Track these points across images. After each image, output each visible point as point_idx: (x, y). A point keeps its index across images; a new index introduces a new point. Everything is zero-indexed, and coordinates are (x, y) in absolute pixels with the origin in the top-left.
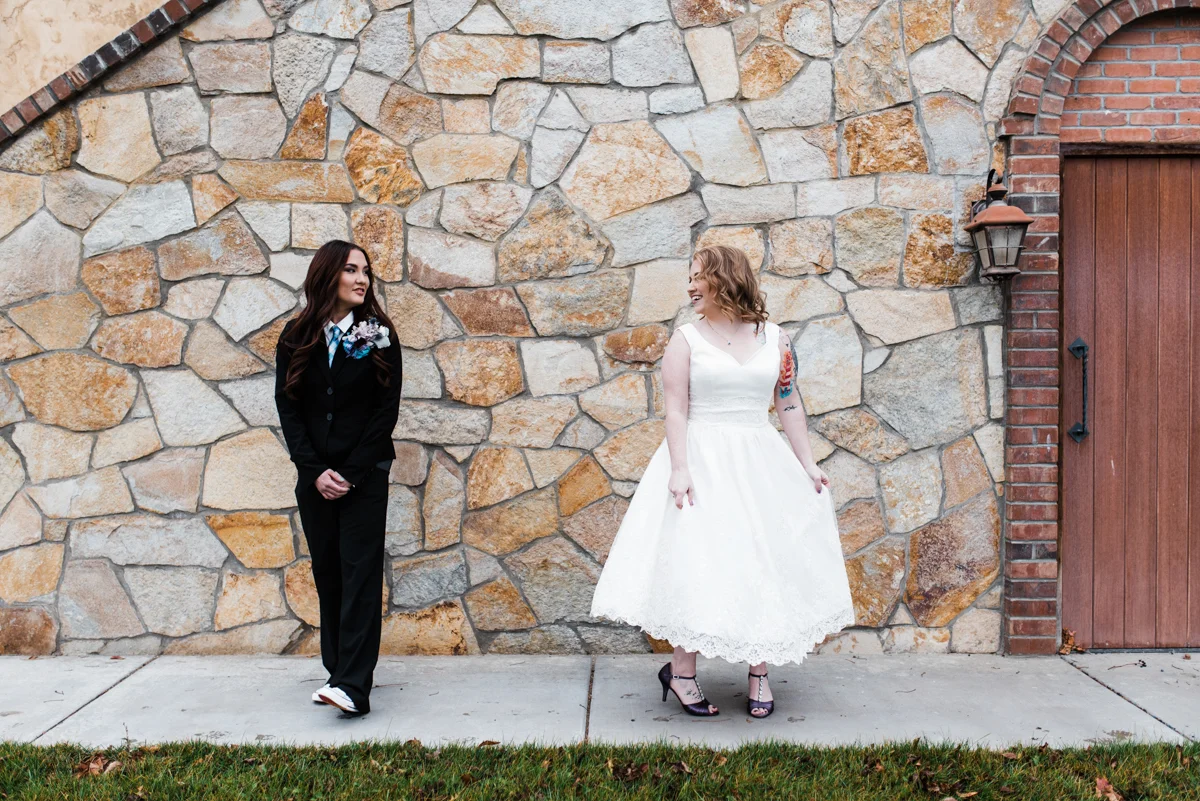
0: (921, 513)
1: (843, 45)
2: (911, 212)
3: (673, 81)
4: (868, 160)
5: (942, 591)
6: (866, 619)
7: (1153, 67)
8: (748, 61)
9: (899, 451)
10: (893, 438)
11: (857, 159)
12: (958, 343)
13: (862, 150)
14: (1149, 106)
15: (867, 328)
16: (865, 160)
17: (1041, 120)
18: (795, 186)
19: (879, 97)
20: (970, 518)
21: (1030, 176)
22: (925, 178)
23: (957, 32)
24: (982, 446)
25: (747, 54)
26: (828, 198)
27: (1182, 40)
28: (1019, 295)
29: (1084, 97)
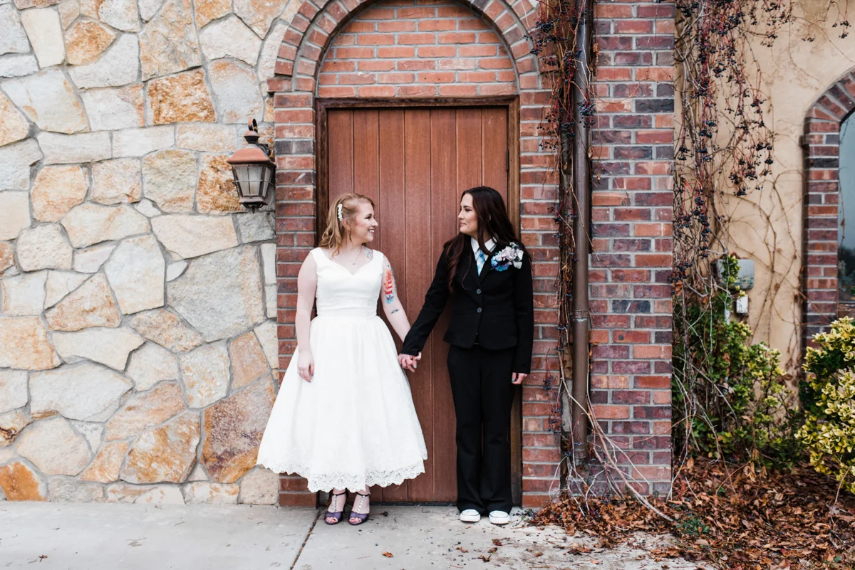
0: (213, 392)
1: (147, 22)
2: (202, 154)
3: (14, 51)
4: (167, 112)
5: (232, 454)
6: (170, 476)
7: (396, 38)
8: (72, 35)
9: (195, 343)
10: (190, 333)
11: (159, 112)
12: (240, 258)
13: (163, 104)
14: (394, 68)
15: (168, 246)
16: (165, 112)
17: (298, 80)
18: (111, 133)
19: (176, 62)
20: (252, 396)
21: (289, 124)
22: (213, 126)
23: (236, 11)
24: (262, 340)
25: (71, 30)
26: (138, 142)
27: (419, 15)
28: (282, 220)
29: (341, 61)
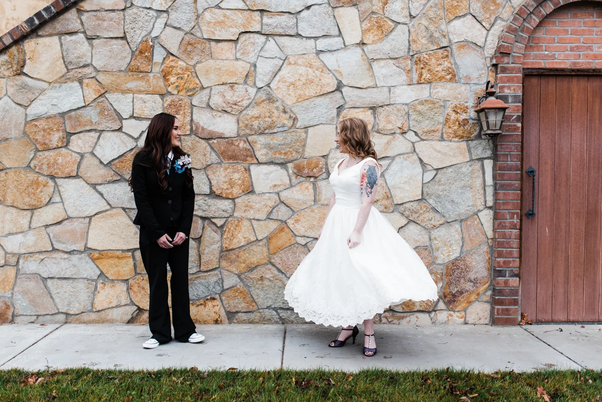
0: (451, 253)
1: (414, 17)
2: (447, 102)
3: (329, 34)
5: (461, 293)
6: (423, 307)
7: (570, 30)
8: (366, 25)
9: (441, 223)
10: (437, 216)
11: (421, 75)
12: (470, 169)
13: (423, 70)
14: (567, 50)
15: (425, 161)
16: (425, 75)
17: (513, 56)
18: (390, 88)
19: (432, 43)
20: (475, 256)
21: (507, 85)
22: (455, 85)
23: (472, 11)
24: (482, 220)
25: (366, 21)
26: (406, 94)
27: (584, 17)
28: (501, 145)
29: (535, 45)
